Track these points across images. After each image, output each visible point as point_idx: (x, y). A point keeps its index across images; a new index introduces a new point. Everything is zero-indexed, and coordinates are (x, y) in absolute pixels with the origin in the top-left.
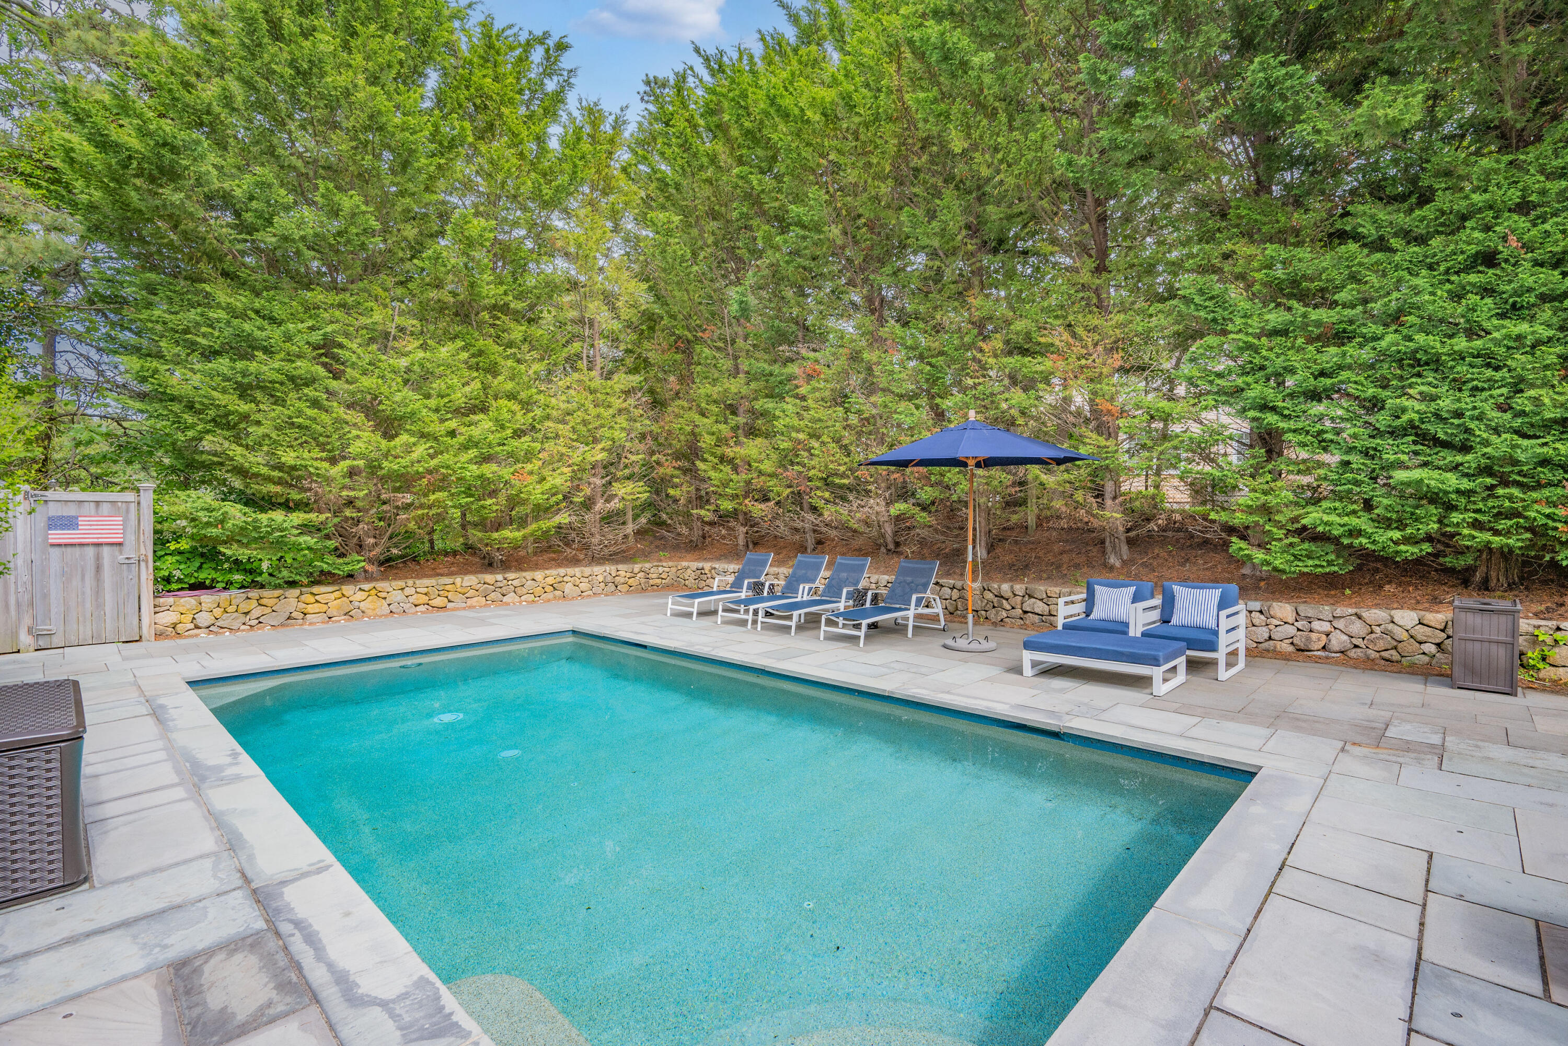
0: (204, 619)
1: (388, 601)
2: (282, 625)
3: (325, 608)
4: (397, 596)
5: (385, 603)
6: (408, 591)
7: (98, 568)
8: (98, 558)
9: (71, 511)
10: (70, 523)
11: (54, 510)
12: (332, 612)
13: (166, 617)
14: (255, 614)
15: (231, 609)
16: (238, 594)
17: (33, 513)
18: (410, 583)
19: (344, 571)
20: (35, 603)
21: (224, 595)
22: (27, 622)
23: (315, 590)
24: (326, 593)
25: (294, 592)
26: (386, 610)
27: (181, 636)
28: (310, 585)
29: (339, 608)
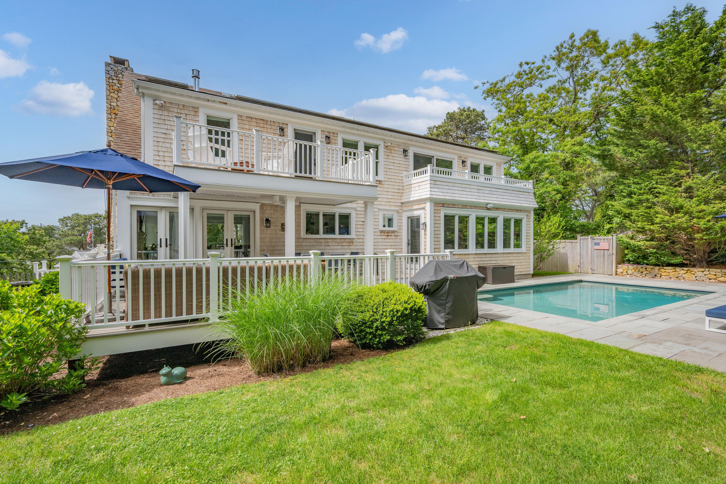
0: (630, 272)
1: (695, 275)
2: (653, 277)
3: (668, 274)
4: (700, 274)
5: (694, 276)
6: (705, 273)
7: (604, 255)
8: (604, 253)
9: (598, 241)
10: (598, 244)
11: (596, 241)
12: (672, 276)
13: (619, 270)
14: (644, 273)
15: (637, 270)
16: (639, 266)
17: (592, 242)
18: (707, 269)
19: (672, 262)
20: (592, 262)
21: (635, 266)
22: (590, 267)
23: (665, 268)
24: (669, 269)
25: (658, 268)
26: (695, 279)
27: (623, 276)
28: (663, 266)
29: (674, 275)
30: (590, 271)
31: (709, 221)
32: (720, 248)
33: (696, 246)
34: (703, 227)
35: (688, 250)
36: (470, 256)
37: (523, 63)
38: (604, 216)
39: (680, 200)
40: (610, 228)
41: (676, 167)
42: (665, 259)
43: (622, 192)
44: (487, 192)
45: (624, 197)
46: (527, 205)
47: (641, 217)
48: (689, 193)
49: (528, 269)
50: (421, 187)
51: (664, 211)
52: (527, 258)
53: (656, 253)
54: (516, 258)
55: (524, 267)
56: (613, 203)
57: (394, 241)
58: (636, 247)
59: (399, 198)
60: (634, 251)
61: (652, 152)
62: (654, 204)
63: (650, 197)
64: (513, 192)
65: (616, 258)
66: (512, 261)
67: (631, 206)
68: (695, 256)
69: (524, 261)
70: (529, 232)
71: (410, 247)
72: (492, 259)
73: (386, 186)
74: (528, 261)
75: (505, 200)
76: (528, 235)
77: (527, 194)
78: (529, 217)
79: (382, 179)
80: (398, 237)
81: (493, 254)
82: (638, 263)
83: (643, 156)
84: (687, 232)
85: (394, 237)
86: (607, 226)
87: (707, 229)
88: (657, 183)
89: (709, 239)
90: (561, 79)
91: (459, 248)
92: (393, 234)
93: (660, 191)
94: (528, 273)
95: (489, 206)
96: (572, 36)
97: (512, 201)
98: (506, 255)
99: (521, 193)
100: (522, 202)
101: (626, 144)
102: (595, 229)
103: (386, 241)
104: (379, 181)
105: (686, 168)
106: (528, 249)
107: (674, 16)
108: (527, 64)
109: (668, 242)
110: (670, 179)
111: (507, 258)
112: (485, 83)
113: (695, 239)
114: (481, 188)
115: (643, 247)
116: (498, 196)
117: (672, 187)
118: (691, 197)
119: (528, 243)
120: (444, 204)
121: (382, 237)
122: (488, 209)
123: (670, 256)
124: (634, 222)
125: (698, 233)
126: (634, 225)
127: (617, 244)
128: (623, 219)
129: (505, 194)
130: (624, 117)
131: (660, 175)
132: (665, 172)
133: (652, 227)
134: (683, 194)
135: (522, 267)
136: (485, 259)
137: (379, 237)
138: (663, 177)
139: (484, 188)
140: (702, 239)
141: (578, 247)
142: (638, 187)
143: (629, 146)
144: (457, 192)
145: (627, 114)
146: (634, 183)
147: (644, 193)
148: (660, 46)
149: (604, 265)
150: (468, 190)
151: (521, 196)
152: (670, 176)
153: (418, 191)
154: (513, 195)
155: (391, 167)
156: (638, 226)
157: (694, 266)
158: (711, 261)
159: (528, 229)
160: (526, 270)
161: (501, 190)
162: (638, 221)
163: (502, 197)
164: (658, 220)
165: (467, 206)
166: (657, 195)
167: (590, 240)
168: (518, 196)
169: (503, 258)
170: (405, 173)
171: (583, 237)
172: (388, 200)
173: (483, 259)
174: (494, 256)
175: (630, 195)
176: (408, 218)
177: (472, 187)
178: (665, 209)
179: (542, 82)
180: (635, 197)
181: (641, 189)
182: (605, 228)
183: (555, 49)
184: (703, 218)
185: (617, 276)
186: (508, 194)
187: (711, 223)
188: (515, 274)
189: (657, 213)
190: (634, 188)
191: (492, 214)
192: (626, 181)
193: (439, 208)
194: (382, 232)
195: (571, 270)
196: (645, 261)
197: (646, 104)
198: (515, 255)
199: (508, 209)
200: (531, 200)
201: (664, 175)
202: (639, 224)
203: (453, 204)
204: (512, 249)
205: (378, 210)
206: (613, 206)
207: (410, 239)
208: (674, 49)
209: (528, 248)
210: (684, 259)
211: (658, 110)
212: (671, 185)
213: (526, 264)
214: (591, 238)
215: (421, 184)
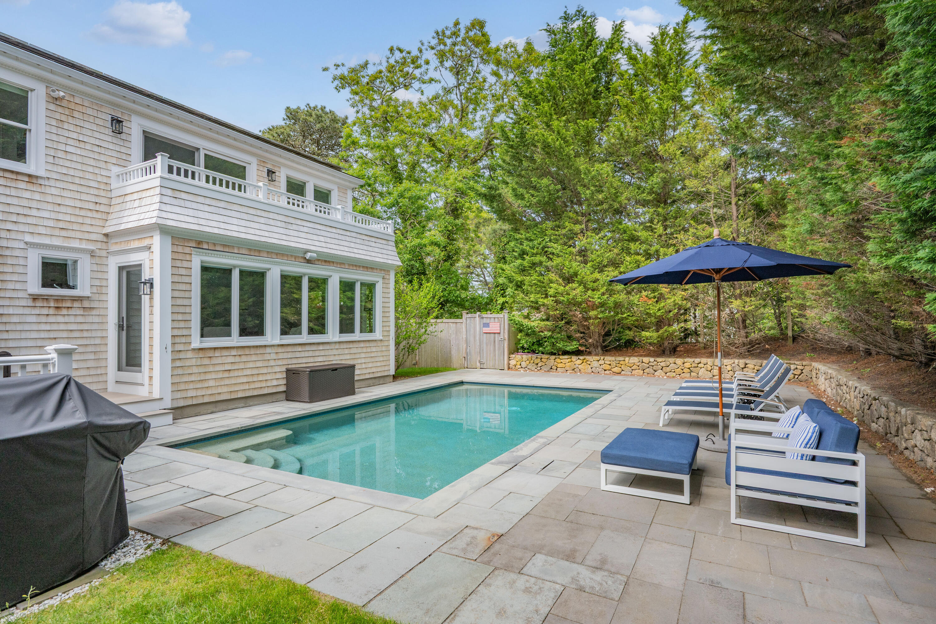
0: (524, 364)
1: (591, 366)
2: (548, 371)
4: (595, 364)
5: (589, 367)
6: (600, 362)
7: (495, 342)
8: (495, 338)
9: (488, 321)
10: (486, 325)
11: (485, 321)
12: (567, 368)
13: (513, 362)
14: (540, 365)
15: (532, 362)
16: (535, 356)
17: (480, 322)
18: (602, 358)
19: (568, 349)
20: (480, 352)
21: (530, 355)
22: (479, 358)
23: (561, 357)
24: (565, 359)
25: (553, 357)
26: (590, 371)
27: (517, 370)
28: (559, 355)
29: (570, 367)
30: (478, 364)
31: (603, 294)
32: (613, 330)
33: (592, 328)
34: (597, 301)
35: (584, 333)
36: (268, 350)
37: (395, 49)
38: (498, 286)
39: (574, 264)
40: (503, 303)
41: (571, 221)
42: (560, 345)
43: (513, 251)
44: (305, 230)
45: (516, 258)
46: (382, 260)
47: (534, 287)
48: (584, 256)
49: (386, 368)
50: (144, 202)
51: (558, 279)
52: (384, 349)
53: (551, 337)
54: (365, 350)
55: (379, 364)
56: (504, 267)
57: (80, 319)
58: (529, 329)
59: (101, 223)
60: (527, 335)
61: (545, 197)
62: (548, 269)
63: (544, 259)
64: (359, 236)
65: (509, 345)
66: (357, 356)
67: (523, 270)
68: (590, 341)
69: (379, 354)
70: (387, 305)
71: (124, 333)
72: (317, 353)
73: (54, 191)
74: (385, 353)
75: (342, 248)
76: (386, 310)
77: (384, 242)
78: (386, 281)
79: (41, 173)
80: (94, 312)
81: (319, 344)
82: (534, 352)
83: (535, 201)
84: (582, 308)
85: (80, 312)
86: (501, 300)
87: (602, 305)
88: (550, 241)
89: (604, 318)
90: (446, 86)
91: (241, 335)
92: (76, 304)
93: (554, 251)
94: (386, 374)
95: (308, 256)
96: (457, 24)
97: (356, 251)
98: (345, 346)
99: (373, 239)
100: (373, 254)
101: (517, 183)
102: (487, 304)
103: (51, 319)
104: (30, 176)
105: (580, 223)
106: (386, 334)
107: (566, 19)
108: (401, 51)
109: (563, 322)
110: (564, 235)
111: (346, 351)
112: (339, 66)
113: (590, 318)
114: (292, 221)
115: (537, 329)
116: (328, 240)
117: (566, 247)
118: (586, 262)
119: (385, 324)
120: (200, 243)
121: (37, 311)
122: (309, 261)
123: (566, 341)
124: (527, 293)
125: (593, 310)
126: (527, 298)
127: (509, 324)
128: (516, 290)
129: (343, 238)
130: (513, 141)
131: (554, 230)
132: (559, 227)
133: (545, 301)
134: (577, 257)
135: (375, 364)
136: (303, 354)
137: (27, 311)
138: (557, 233)
139: (299, 222)
140: (596, 318)
141: (464, 330)
142: (531, 244)
143: (521, 186)
144: (235, 221)
145: (516, 137)
146: (527, 239)
147: (537, 254)
148: (552, 57)
149: (495, 355)
150: (262, 220)
151: (373, 244)
152: (564, 231)
153: (138, 210)
154: (358, 241)
155: (69, 149)
156: (531, 299)
157: (590, 353)
158: (606, 347)
159: (386, 300)
160: (383, 369)
161: (334, 230)
162: (532, 293)
163: (336, 242)
164: (551, 292)
165: (259, 251)
166: (551, 256)
167: (477, 319)
168: (367, 243)
169: (339, 352)
170: (116, 170)
171: (470, 315)
172: (61, 225)
173: (298, 355)
174: (321, 347)
175: (523, 254)
176: (121, 269)
177: (271, 216)
178: (560, 277)
179: (424, 86)
180: (527, 258)
181: (533, 248)
182: (498, 302)
183: (435, 35)
184: (598, 290)
185: (510, 372)
186: (348, 239)
187: (605, 297)
188: (356, 378)
189: (551, 282)
190: (526, 246)
191: (318, 271)
192: (518, 236)
193: (187, 250)
194: (35, 298)
195: (455, 364)
196: (541, 349)
197: (537, 127)
198: (362, 345)
199: (349, 265)
200: (390, 253)
201: (558, 231)
202: (532, 297)
203: (224, 246)
204: (357, 335)
205: (22, 246)
206: (503, 270)
207: (124, 315)
208: (566, 60)
209: (386, 332)
210: (580, 345)
211: (551, 138)
212: (565, 244)
213: (381, 359)
214: (479, 316)
215: (144, 194)
